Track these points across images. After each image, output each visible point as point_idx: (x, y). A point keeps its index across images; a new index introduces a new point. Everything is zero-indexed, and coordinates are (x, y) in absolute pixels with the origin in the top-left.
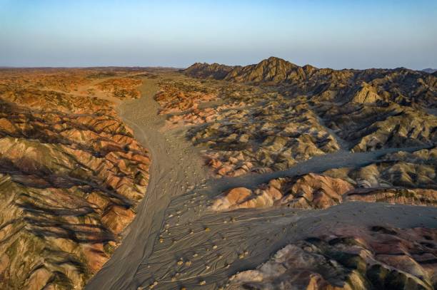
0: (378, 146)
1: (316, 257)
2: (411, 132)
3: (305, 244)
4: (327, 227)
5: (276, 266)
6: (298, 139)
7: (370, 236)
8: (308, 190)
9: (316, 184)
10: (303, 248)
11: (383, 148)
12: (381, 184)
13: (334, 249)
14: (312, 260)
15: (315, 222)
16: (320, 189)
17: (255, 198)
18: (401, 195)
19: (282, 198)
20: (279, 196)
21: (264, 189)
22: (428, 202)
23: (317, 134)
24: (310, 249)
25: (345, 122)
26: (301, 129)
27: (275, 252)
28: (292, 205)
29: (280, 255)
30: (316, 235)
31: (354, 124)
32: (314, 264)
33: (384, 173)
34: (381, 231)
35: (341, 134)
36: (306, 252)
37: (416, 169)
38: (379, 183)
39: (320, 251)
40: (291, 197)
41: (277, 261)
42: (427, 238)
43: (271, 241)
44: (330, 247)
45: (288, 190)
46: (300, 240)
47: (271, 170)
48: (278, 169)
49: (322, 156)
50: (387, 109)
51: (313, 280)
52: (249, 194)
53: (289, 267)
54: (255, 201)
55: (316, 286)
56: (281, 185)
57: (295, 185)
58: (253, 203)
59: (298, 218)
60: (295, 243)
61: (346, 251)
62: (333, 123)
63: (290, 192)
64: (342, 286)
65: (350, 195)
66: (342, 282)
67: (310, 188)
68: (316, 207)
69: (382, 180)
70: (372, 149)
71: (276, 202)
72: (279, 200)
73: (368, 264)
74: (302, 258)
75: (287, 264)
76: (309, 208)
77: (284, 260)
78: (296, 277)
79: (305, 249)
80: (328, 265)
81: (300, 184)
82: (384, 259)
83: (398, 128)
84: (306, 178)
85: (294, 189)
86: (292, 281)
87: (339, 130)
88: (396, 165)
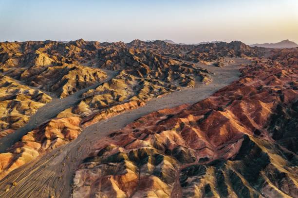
0: (74, 90)
1: (100, 168)
2: (85, 78)
3: (86, 165)
4: (88, 148)
5: (82, 189)
6: (16, 100)
7: (113, 141)
8: (57, 132)
9: (60, 125)
10: (86, 168)
11: (77, 91)
12: (94, 111)
13: (104, 157)
14: (100, 170)
15: (78, 149)
16: (65, 128)
17: (21, 156)
18: (108, 113)
19: (42, 146)
20: (39, 146)
21: (23, 146)
22: (120, 111)
23: (28, 92)
24: (92, 166)
25: (41, 80)
26: (11, 92)
27: (72, 182)
28: (54, 147)
29: (77, 181)
30: (86, 156)
31: (48, 80)
32: (102, 172)
33: (91, 104)
34: (115, 135)
35: (44, 88)
36: (91, 169)
37: (104, 97)
38: (92, 111)
39: (98, 163)
40: (49, 142)
41: (79, 186)
42: (134, 128)
43: (63, 177)
44: (101, 157)
45: (42, 138)
46: (80, 164)
47: (12, 131)
48: (18, 127)
49: (44, 106)
50: (62, 67)
51: (112, 180)
52: (11, 156)
53: (91, 184)
54: (22, 158)
55: (116, 182)
56: (34, 137)
57: (46, 132)
58: (21, 161)
59: (65, 153)
60: (79, 168)
61: (111, 154)
62: (33, 82)
63: (46, 139)
64: (127, 172)
65: (83, 124)
66: (125, 170)
67: (57, 130)
68: (70, 140)
69: (93, 109)
70: (72, 93)
71: (40, 151)
72: (41, 148)
73: (127, 154)
74: (92, 173)
75: (87, 183)
76: (67, 143)
77: (83, 182)
78: (100, 186)
79: (89, 167)
80: (111, 167)
81: (49, 130)
82: (130, 147)
83: (77, 77)
84: (51, 124)
85: (47, 135)
86: (100, 190)
87: (40, 86)
88: (94, 98)
